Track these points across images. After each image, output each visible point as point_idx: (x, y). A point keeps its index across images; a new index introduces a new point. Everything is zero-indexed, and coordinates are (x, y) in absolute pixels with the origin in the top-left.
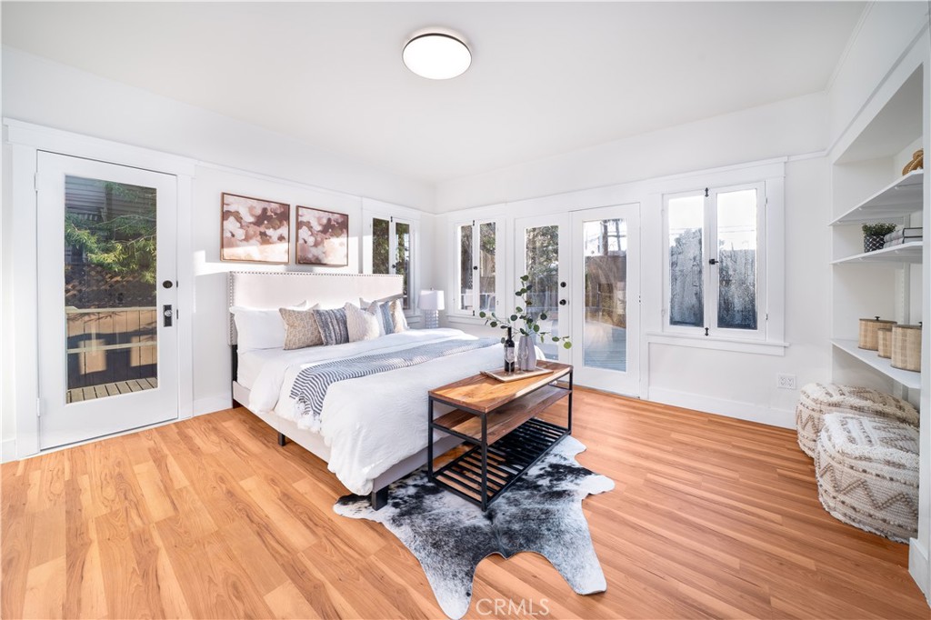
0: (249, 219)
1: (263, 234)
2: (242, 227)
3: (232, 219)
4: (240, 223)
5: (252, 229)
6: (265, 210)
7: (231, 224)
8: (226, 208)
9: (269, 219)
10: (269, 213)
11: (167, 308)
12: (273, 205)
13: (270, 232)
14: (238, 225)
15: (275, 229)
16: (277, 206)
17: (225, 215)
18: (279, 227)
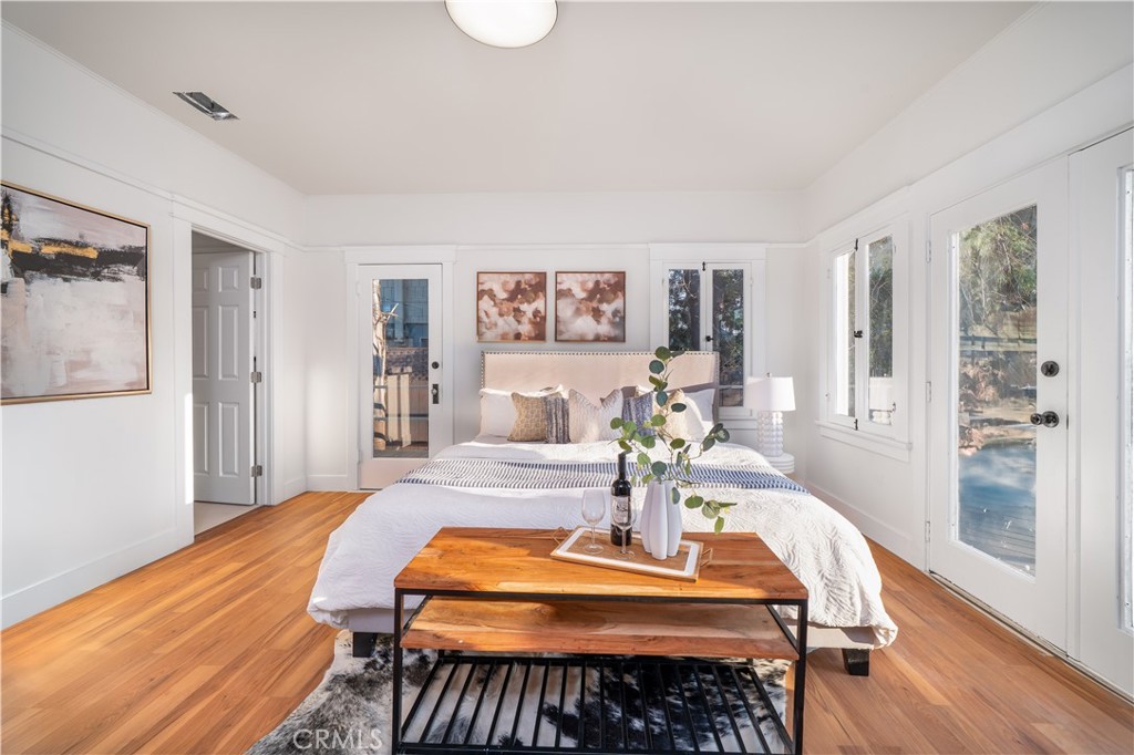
0: (502, 295)
1: (517, 310)
2: (495, 305)
3: (486, 297)
4: (494, 300)
5: (506, 306)
6: (518, 283)
7: (486, 303)
8: (481, 287)
9: (523, 292)
10: (523, 286)
11: (436, 387)
12: (527, 276)
13: (524, 307)
14: (492, 303)
15: (529, 303)
16: (531, 276)
17: (480, 294)
18: (534, 301)
